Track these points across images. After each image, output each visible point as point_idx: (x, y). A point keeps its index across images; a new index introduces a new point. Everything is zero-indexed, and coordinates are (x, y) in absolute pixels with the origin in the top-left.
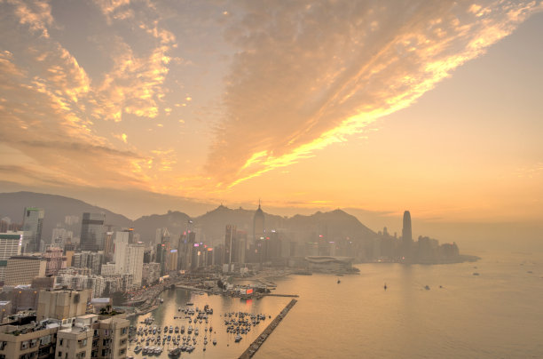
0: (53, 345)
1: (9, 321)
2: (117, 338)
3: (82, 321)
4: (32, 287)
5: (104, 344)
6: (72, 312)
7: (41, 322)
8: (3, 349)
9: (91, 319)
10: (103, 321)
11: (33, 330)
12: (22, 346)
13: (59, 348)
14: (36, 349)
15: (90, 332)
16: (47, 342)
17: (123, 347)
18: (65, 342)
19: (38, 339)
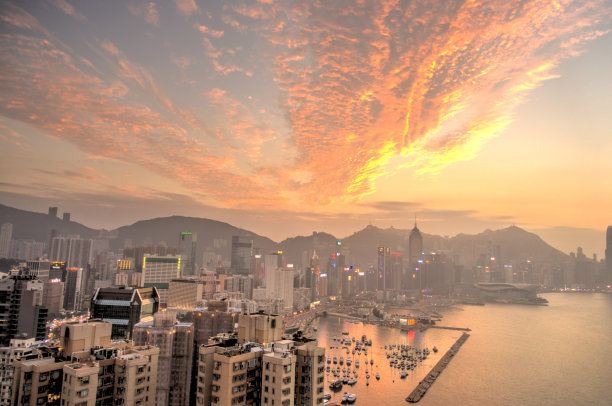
0: (259, 369)
1: (215, 343)
2: (316, 366)
3: (281, 346)
4: (209, 310)
5: (303, 371)
6: (270, 337)
7: (244, 345)
8: (217, 369)
9: (288, 345)
10: (300, 348)
11: (240, 353)
12: (235, 367)
13: (265, 372)
14: (244, 371)
15: (293, 358)
16: (253, 365)
17: (321, 375)
18: (271, 366)
19: (246, 361)
